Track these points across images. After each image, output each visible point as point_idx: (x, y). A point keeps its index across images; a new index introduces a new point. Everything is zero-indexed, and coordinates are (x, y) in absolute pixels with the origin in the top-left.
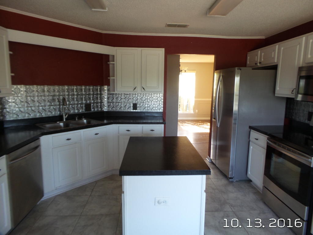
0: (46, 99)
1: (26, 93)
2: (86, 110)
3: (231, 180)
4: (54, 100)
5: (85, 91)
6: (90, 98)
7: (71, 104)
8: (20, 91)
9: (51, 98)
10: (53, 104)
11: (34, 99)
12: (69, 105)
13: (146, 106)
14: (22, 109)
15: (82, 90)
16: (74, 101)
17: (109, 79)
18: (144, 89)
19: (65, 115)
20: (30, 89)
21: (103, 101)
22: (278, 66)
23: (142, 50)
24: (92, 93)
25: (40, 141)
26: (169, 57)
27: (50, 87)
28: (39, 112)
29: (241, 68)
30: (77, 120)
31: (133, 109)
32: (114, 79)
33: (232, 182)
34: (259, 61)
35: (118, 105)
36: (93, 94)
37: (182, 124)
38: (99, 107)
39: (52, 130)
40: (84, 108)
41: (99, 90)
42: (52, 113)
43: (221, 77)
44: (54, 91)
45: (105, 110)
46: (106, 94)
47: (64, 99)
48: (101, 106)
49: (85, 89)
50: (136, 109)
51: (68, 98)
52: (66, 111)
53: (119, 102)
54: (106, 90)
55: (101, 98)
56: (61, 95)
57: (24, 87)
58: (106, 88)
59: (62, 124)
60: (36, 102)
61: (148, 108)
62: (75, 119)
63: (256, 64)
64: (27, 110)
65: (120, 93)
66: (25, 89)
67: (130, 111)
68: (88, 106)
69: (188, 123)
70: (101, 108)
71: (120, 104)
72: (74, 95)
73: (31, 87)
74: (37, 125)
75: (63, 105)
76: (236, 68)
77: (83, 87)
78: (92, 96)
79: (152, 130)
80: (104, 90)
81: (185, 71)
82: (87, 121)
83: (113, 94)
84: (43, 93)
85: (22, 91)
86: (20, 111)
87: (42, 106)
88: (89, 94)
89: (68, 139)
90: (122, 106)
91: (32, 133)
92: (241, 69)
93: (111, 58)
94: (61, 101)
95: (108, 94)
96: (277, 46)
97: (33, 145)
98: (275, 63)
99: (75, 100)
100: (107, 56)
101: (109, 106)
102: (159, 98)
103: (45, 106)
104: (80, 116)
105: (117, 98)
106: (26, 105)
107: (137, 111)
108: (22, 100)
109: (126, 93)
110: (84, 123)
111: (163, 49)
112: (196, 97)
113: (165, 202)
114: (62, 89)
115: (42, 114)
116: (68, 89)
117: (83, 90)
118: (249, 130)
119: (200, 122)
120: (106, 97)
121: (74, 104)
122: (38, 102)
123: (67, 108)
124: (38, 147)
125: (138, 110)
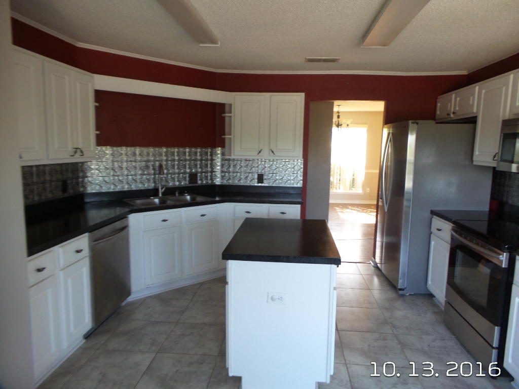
0: (137, 166)
1: (112, 157)
2: (190, 182)
3: (401, 292)
4: (147, 167)
5: (189, 155)
6: (196, 165)
7: (171, 174)
8: (105, 154)
9: (143, 164)
10: (146, 173)
11: (122, 165)
12: (167, 174)
13: (277, 178)
14: (107, 179)
15: (185, 153)
16: (174, 168)
17: (224, 138)
18: (273, 152)
19: (162, 189)
20: (118, 152)
21: (215, 170)
22: (478, 118)
23: (271, 95)
24: (199, 158)
25: (128, 220)
26: (313, 105)
27: (143, 149)
28: (128, 183)
29: (418, 121)
30: (177, 195)
31: (258, 183)
32: (231, 138)
33: (403, 295)
34: (452, 110)
35: (236, 176)
36: (201, 160)
37: (342, 210)
38: (209, 178)
39: (144, 207)
40: (188, 179)
41: (209, 154)
42: (144, 185)
43: (391, 135)
44: (148, 154)
45: (217, 183)
46: (219, 160)
47: (161, 166)
48: (211, 176)
49: (190, 152)
50: (262, 183)
51: (167, 165)
52: (164, 183)
53: (237, 172)
54: (219, 154)
55: (211, 164)
56: (158, 161)
57: (111, 149)
58: (219, 151)
59: (157, 201)
60: (124, 169)
61: (281, 181)
62: (174, 195)
63: (448, 114)
64: (113, 180)
65: (239, 158)
66: (111, 152)
67: (253, 185)
68: (193, 177)
69: (352, 209)
70: (212, 179)
71: (239, 174)
72: (174, 160)
73: (119, 148)
74: (125, 200)
75: (160, 174)
76: (410, 121)
77: (187, 150)
78: (199, 162)
79: (283, 213)
80: (216, 154)
81: (348, 125)
82: (191, 197)
83: (229, 160)
84: (134, 157)
85: (107, 154)
86: (105, 181)
87: (132, 175)
88: (196, 160)
89: (164, 221)
90: (242, 177)
91: (118, 211)
92: (417, 124)
93: (227, 109)
94: (157, 169)
95: (223, 160)
96: (477, 88)
97: (118, 225)
98: (474, 113)
99: (176, 167)
100: (222, 106)
101: (223, 177)
102: (296, 167)
103: (135, 175)
104: (182, 190)
105: (235, 166)
106: (112, 173)
107: (263, 185)
108: (107, 166)
109: (248, 158)
110: (186, 200)
111: (303, 95)
112: (367, 168)
113: (281, 299)
114: (159, 152)
115: (131, 185)
116: (166, 152)
117: (187, 154)
118: (431, 216)
119: (372, 208)
120: (219, 164)
121: (174, 173)
122: (127, 169)
123: (164, 179)
124: (125, 228)
125: (265, 184)
